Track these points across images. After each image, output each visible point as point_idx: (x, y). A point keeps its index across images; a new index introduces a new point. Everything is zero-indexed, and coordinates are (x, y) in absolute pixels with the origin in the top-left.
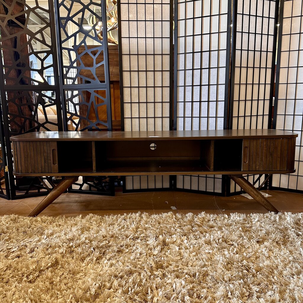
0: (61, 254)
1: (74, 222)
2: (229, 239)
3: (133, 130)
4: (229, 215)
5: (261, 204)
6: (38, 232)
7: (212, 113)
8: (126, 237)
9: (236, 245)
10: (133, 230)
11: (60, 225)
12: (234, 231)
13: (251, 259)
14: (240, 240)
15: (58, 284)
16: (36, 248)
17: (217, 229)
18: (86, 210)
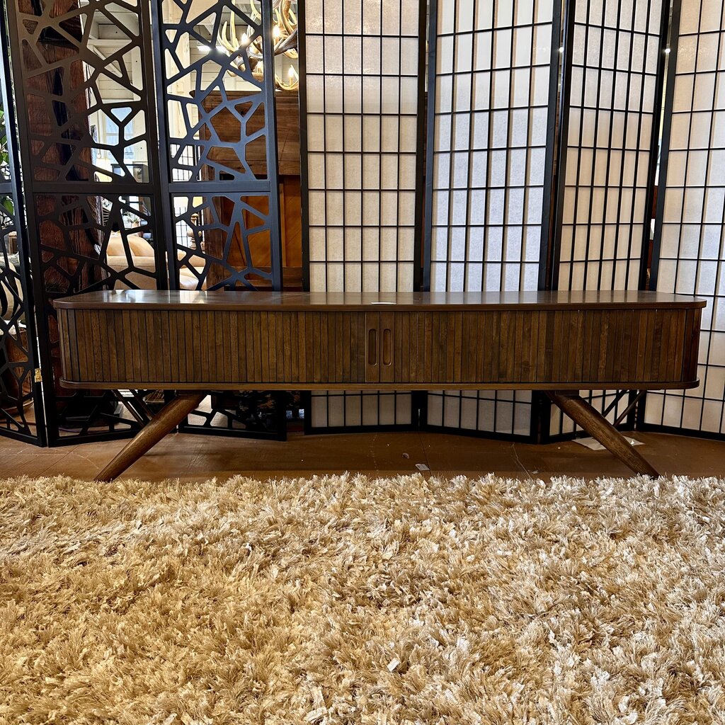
0: (179, 556)
1: (201, 493)
2: (548, 530)
3: (330, 290)
4: (548, 482)
5: (620, 458)
6: (121, 513)
7: (513, 254)
8: (321, 523)
9: (565, 541)
10: (335, 509)
11: (169, 499)
12: (559, 513)
13: (598, 569)
14: (573, 532)
15: (179, 615)
16: (121, 546)
17: (521, 509)
18: (223, 470)
